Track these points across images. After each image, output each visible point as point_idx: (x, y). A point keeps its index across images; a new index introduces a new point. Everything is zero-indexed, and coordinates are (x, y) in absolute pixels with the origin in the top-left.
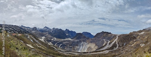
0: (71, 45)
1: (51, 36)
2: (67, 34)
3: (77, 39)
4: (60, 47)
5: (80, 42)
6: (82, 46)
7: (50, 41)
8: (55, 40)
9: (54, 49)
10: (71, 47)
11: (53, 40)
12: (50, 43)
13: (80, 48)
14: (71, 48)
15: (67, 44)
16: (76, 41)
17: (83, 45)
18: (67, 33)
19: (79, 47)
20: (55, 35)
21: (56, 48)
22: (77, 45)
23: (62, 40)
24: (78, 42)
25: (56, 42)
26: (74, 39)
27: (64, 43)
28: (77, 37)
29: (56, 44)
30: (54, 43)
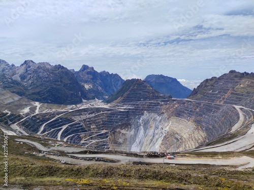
0: (105, 125)
1: (17, 98)
2: (87, 87)
3: (126, 101)
4: (63, 136)
5: (138, 112)
6: (146, 129)
7: (15, 118)
8: (37, 112)
9: (35, 149)
10: (103, 132)
11: (27, 114)
12: (15, 126)
13: (135, 135)
14: (105, 136)
15: (90, 122)
16: (122, 108)
17: (146, 124)
18: (86, 82)
19: (132, 133)
20: (38, 93)
21: (45, 145)
22: (127, 125)
23: (69, 108)
24: (127, 114)
25: (43, 118)
26: (114, 103)
27: (77, 119)
28: (125, 95)
29: (42, 128)
30: (32, 125)
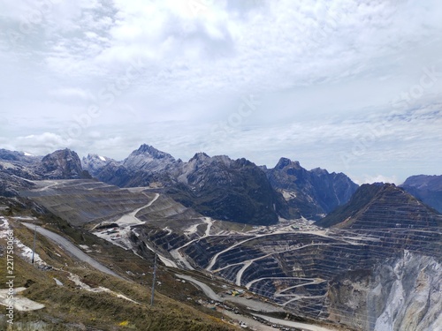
0: (318, 269)
1: (181, 209)
2: (287, 195)
3: (361, 225)
4: (245, 279)
5: (388, 250)
6: (408, 288)
7: (177, 240)
8: (207, 233)
9: (200, 293)
10: (317, 281)
11: (194, 236)
12: (176, 253)
13: (384, 298)
15: (291, 259)
16: (355, 240)
17: (409, 277)
18: (285, 187)
19: (377, 291)
20: (210, 204)
21: (216, 291)
22: (364, 274)
23: (256, 231)
24: (366, 250)
25: (215, 245)
26: (337, 229)
27: (268, 251)
28: (361, 213)
29: (213, 262)
30: (200, 252)
